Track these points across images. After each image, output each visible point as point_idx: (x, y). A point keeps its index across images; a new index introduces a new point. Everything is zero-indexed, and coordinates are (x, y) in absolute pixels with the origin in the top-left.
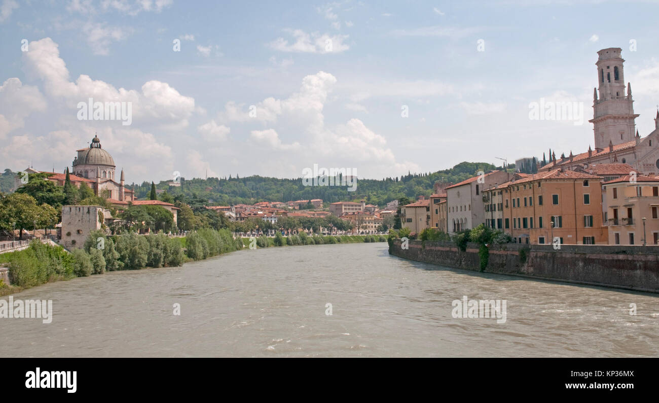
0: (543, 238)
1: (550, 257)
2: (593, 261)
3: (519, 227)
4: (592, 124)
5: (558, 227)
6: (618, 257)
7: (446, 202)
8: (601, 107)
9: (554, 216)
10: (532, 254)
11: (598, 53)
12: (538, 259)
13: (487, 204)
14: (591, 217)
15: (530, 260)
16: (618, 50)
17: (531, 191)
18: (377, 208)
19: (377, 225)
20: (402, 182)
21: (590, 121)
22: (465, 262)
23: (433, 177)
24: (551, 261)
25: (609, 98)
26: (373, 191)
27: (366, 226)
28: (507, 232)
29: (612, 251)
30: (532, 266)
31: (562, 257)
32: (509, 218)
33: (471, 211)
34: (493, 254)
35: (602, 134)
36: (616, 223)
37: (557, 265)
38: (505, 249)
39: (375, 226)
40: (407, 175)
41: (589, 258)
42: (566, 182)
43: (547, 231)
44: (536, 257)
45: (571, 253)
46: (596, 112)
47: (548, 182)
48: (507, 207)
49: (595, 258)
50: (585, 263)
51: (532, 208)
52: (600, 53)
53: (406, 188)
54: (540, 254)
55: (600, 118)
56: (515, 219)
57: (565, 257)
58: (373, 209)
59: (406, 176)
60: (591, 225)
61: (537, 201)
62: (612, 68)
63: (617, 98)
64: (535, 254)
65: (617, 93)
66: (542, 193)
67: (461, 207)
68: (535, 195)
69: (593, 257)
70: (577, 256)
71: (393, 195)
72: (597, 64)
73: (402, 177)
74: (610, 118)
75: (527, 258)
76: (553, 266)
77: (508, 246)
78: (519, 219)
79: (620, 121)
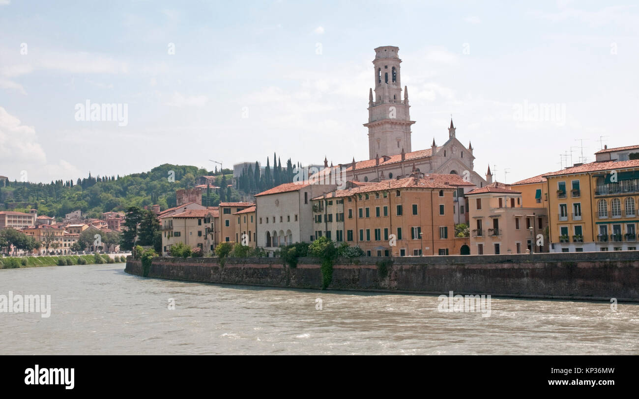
0: (404, 250)
1: (419, 270)
2: (473, 271)
3: (368, 238)
4: (367, 129)
5: (417, 239)
6: (502, 266)
7: (255, 212)
8: (377, 110)
9: (414, 227)
10: (396, 267)
11: (375, 49)
12: (404, 273)
13: (319, 214)
14: (446, 228)
15: (393, 273)
16: (396, 49)
17: (386, 201)
18: (55, 221)
19: (72, 243)
20: (80, 187)
21: (365, 125)
22: (296, 280)
23: (126, 181)
24: (421, 274)
25: (387, 101)
26: (39, 198)
27: (57, 244)
28: (353, 245)
29: (496, 261)
30: (396, 280)
31: (434, 269)
32: (353, 228)
33: (298, 222)
34: (340, 269)
35: (378, 140)
36: (480, 234)
37: (429, 277)
38: (357, 263)
39: (69, 244)
40: (87, 177)
41: (468, 269)
42: (425, 191)
43: (407, 243)
44: (401, 270)
45: (446, 264)
46: (371, 115)
47: (409, 191)
48: (350, 216)
49: (475, 268)
50: (463, 274)
51: (388, 219)
52: (378, 50)
53: (87, 195)
54: (406, 266)
55: (377, 123)
56: (361, 231)
57: (438, 269)
58: (48, 221)
59: (84, 179)
60: (446, 237)
61: (395, 211)
62: (390, 68)
63: (395, 102)
64: (399, 267)
65: (394, 96)
66: (402, 203)
67: (281, 217)
68: (392, 204)
69: (473, 268)
70: (454, 267)
71: (70, 205)
72: (374, 62)
73: (79, 180)
74: (388, 122)
75: (389, 272)
76: (424, 278)
77: (361, 259)
78: (368, 231)
79: (397, 127)
